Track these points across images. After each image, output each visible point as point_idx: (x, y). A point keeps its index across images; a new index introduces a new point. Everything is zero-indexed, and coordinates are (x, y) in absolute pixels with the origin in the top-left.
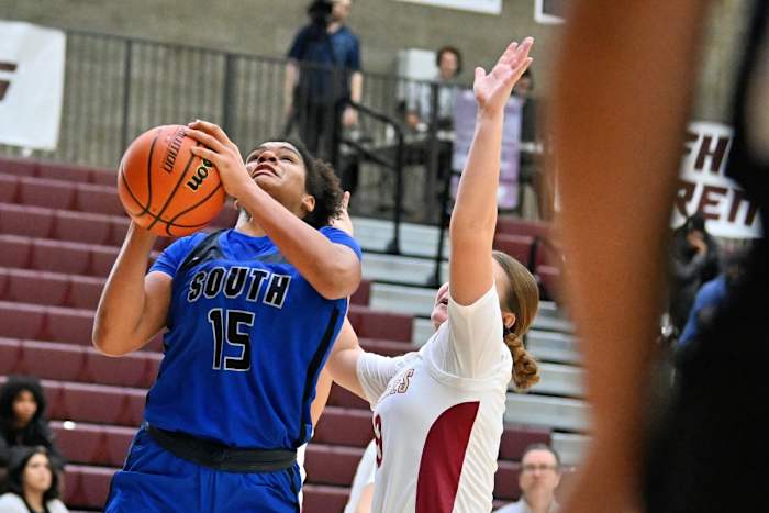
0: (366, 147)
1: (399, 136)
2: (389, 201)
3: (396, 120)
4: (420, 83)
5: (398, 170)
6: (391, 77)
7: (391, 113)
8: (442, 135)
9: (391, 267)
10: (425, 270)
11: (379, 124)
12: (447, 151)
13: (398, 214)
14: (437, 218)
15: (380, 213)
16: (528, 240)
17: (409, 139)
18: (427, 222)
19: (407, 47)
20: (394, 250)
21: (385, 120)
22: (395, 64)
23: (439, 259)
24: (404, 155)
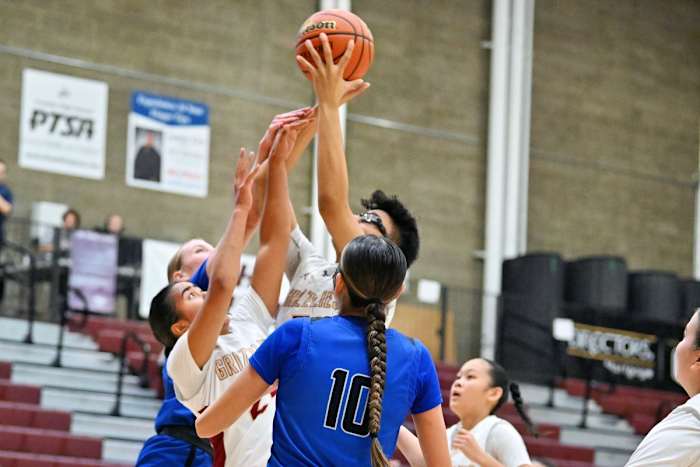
0: (10, 270)
1: (33, 261)
2: (25, 307)
3: (31, 250)
4: (47, 226)
5: (32, 285)
6: (27, 222)
7: (26, 247)
8: (63, 262)
9: (27, 353)
10: (49, 356)
11: (18, 254)
12: (65, 274)
13: (31, 315)
14: (58, 318)
15: (19, 315)
16: (120, 335)
17: (40, 264)
18: (52, 321)
19: (39, 200)
20: (29, 341)
21: (22, 251)
22: (30, 212)
23: (60, 347)
24: (35, 276)
